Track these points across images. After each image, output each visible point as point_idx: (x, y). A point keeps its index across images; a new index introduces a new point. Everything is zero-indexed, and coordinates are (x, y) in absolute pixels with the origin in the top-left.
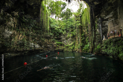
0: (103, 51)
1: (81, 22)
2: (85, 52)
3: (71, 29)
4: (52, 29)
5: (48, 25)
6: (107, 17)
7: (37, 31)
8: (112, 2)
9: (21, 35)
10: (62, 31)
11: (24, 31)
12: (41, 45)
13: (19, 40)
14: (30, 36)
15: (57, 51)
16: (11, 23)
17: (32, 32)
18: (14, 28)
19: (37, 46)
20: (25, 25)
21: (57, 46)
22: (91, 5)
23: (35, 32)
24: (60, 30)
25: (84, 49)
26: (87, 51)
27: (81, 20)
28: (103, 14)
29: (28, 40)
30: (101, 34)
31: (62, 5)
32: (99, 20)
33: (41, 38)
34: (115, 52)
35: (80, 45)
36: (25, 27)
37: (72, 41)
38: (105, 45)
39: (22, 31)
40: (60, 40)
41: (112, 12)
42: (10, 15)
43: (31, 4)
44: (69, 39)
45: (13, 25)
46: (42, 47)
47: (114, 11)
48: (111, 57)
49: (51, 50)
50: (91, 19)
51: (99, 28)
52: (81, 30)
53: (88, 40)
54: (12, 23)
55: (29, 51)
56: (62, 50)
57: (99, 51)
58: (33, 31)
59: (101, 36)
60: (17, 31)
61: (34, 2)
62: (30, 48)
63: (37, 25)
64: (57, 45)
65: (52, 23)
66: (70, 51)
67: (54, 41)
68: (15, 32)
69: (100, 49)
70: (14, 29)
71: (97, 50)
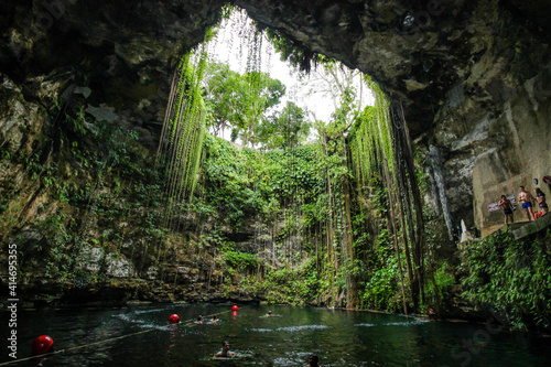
0: (471, 296)
1: (350, 163)
2: (373, 307)
3: (303, 191)
4: (212, 184)
5: (197, 166)
6: (464, 143)
7: (133, 189)
8: (482, 83)
9: (42, 200)
10: (260, 200)
11: (66, 178)
12: (140, 262)
13: (26, 224)
14: (94, 208)
15: (224, 300)
16: (10, 124)
17: (105, 191)
18: (18, 153)
19: (120, 268)
20: (80, 148)
21: (226, 273)
22: (392, 91)
23: (124, 192)
24: (249, 192)
25: (367, 295)
26: (384, 306)
27: (349, 154)
28: (445, 130)
29: (75, 228)
30: (446, 214)
31: (266, 90)
32: (431, 156)
33: (148, 226)
34: (538, 293)
35: (350, 269)
36: (79, 160)
37: (307, 249)
38: (477, 267)
39: (54, 175)
40: (243, 244)
41: (485, 123)
42: (17, 90)
43: (134, 61)
44: (293, 238)
45: (16, 138)
46: (146, 278)
47: (492, 117)
48: (520, 326)
49: (195, 294)
50: (396, 146)
51: (433, 187)
52: (351, 197)
53: (383, 244)
54: (16, 129)
55: (65, 291)
56: (251, 295)
57: (448, 301)
58: (114, 185)
59: (448, 223)
60: (31, 174)
61: (148, 52)
62: (78, 275)
63: (140, 157)
64: (231, 270)
65: (215, 156)
66: (294, 304)
67: (216, 245)
68: (14, 177)
69: (449, 288)
70: (14, 160)
71: (437, 297)
